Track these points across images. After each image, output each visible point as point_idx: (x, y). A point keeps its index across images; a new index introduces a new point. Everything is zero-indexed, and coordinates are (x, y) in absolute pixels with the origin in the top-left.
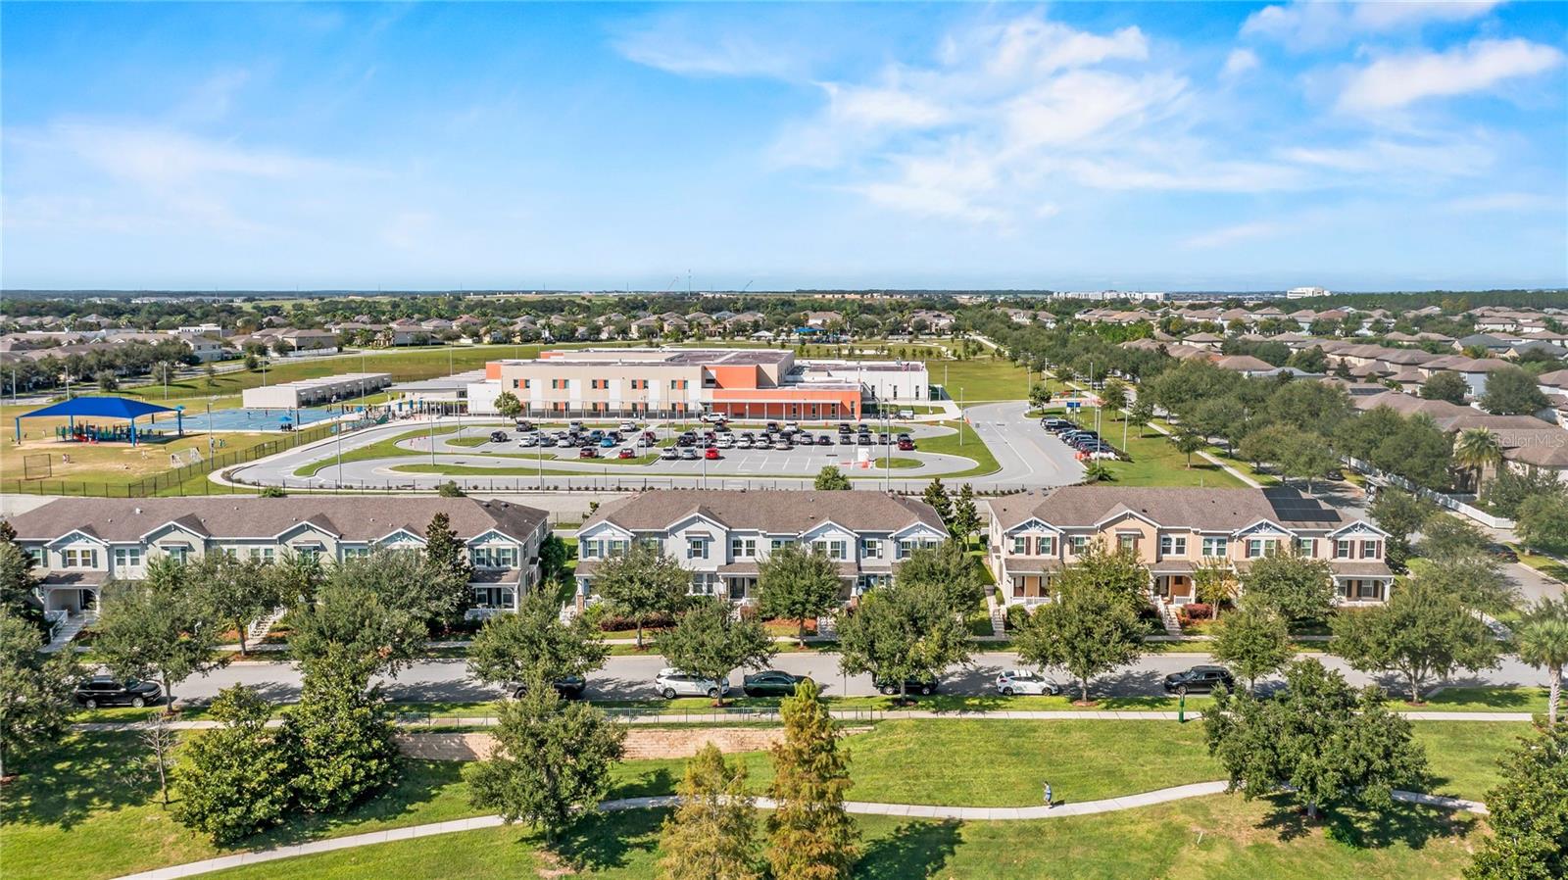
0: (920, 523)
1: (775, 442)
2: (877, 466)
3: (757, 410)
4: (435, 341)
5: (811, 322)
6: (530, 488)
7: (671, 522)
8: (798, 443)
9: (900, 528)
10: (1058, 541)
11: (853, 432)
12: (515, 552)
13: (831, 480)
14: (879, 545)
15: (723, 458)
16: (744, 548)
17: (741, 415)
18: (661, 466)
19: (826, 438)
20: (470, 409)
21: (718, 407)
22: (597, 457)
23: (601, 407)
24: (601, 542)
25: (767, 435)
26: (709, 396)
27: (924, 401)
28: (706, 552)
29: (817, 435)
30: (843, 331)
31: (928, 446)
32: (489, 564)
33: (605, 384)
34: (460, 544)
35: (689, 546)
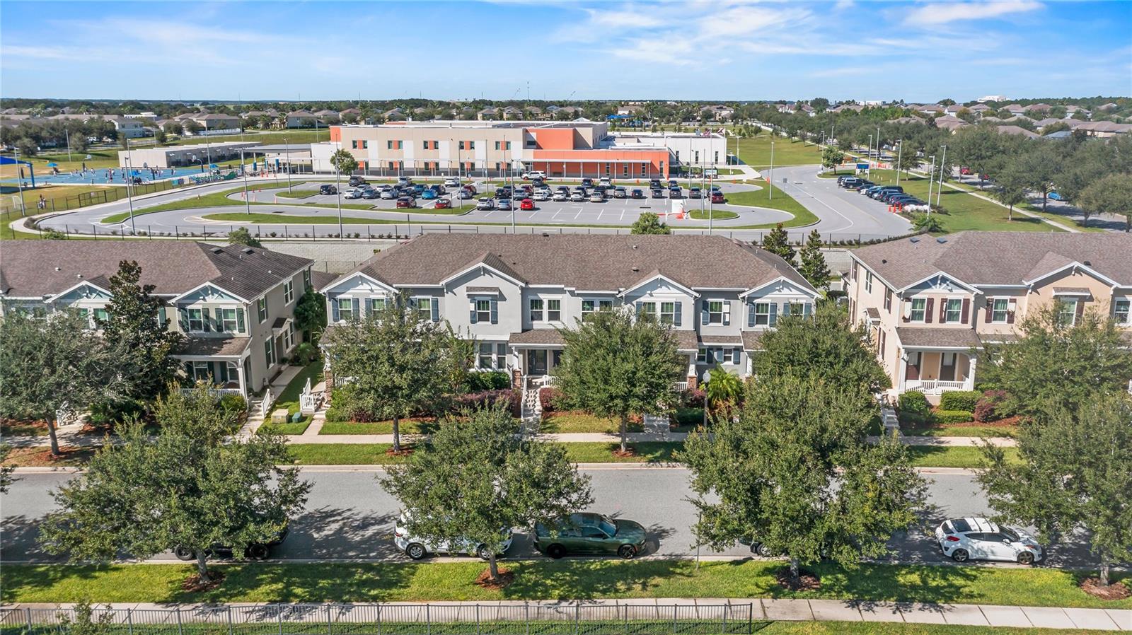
0: (782, 278)
1: (589, 196)
2: (693, 217)
3: (573, 168)
4: (321, 125)
5: (620, 112)
6: (330, 236)
7: (449, 274)
8: (611, 197)
9: (755, 285)
10: (971, 305)
11: (664, 188)
12: (241, 313)
13: (650, 226)
14: (725, 308)
15: (538, 209)
16: (545, 310)
17: (559, 174)
18: (476, 215)
19: (639, 192)
20: (315, 168)
21: (538, 166)
22: (415, 207)
23: (432, 166)
24: (356, 302)
25: (582, 189)
26: (530, 155)
27: (722, 164)
28: (495, 314)
29: (629, 190)
30: (645, 119)
31: (739, 200)
32: (207, 329)
33: (436, 144)
34: (163, 302)
35: (472, 307)
